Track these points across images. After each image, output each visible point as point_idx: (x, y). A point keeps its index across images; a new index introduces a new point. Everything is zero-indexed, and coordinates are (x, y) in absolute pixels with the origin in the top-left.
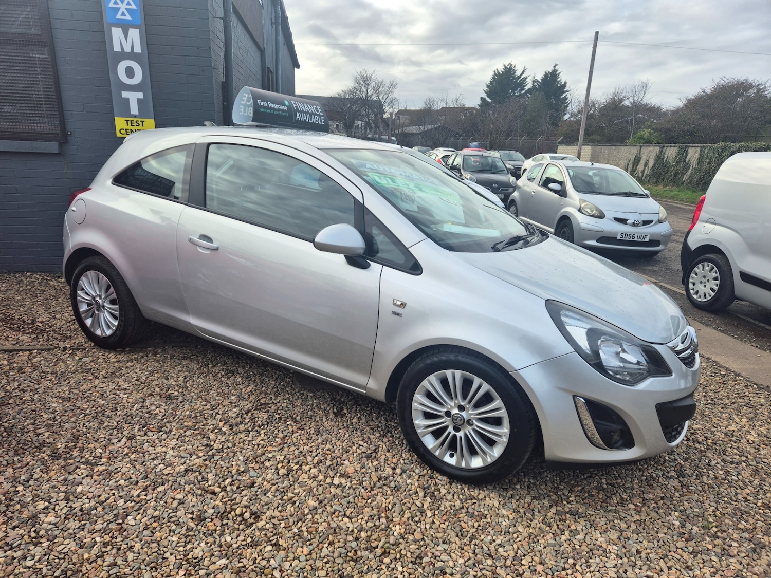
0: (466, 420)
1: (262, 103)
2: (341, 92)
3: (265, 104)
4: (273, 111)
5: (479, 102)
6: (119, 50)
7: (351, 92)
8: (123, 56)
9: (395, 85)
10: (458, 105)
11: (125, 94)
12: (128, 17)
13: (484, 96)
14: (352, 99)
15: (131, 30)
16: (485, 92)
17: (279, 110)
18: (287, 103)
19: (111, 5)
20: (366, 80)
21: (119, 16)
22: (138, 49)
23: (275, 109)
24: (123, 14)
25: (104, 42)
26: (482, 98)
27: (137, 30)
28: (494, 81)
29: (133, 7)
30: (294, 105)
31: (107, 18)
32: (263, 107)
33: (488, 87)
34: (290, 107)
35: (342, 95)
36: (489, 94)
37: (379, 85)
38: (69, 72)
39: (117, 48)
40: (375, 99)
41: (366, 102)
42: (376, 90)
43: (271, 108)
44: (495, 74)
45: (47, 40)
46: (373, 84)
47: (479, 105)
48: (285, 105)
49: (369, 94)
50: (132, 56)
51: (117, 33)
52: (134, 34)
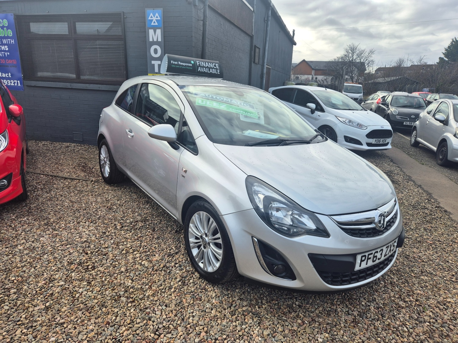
0: (207, 243)
1: (174, 63)
2: (336, 58)
3: (176, 63)
4: (181, 67)
5: (438, 61)
6: (152, 41)
7: (342, 58)
8: (154, 43)
9: (373, 52)
10: (422, 63)
11: (153, 62)
12: (156, 24)
13: (443, 56)
14: (343, 62)
15: (157, 30)
16: (444, 54)
17: (185, 66)
18: (192, 62)
19: (150, 18)
20: (353, 50)
21: (152, 24)
22: (160, 40)
23: (183, 66)
24: (154, 23)
25: (145, 37)
26: (440, 58)
27: (160, 30)
28: (451, 46)
29: (159, 18)
30: (198, 63)
31: (147, 25)
32: (175, 64)
33: (446, 50)
34: (194, 65)
35: (337, 60)
36: (446, 55)
37: (362, 53)
38: (131, 53)
39: (151, 40)
40: (358, 61)
41: (352, 63)
42: (359, 55)
43: (180, 65)
44: (453, 41)
45: (123, 38)
46: (358, 52)
47: (437, 63)
48: (191, 63)
49: (354, 58)
50: (157, 43)
51: (151, 32)
52: (159, 32)
